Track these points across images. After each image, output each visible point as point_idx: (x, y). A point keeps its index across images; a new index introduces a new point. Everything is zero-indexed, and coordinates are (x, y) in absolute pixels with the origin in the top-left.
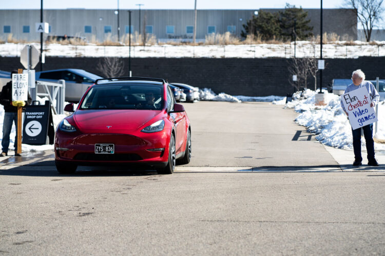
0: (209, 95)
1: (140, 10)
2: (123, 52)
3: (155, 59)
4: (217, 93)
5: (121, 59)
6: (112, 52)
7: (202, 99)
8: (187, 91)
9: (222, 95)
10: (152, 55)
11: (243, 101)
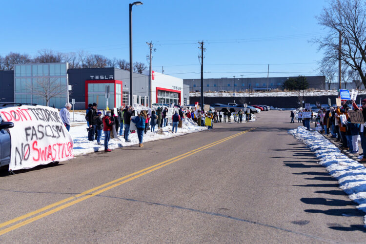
0: (272, 108)
1: (248, 78)
2: (247, 95)
3: (255, 97)
4: (275, 107)
5: (246, 97)
6: (241, 95)
7: (271, 109)
8: (267, 108)
9: (276, 108)
10: (254, 96)
11: (283, 110)
